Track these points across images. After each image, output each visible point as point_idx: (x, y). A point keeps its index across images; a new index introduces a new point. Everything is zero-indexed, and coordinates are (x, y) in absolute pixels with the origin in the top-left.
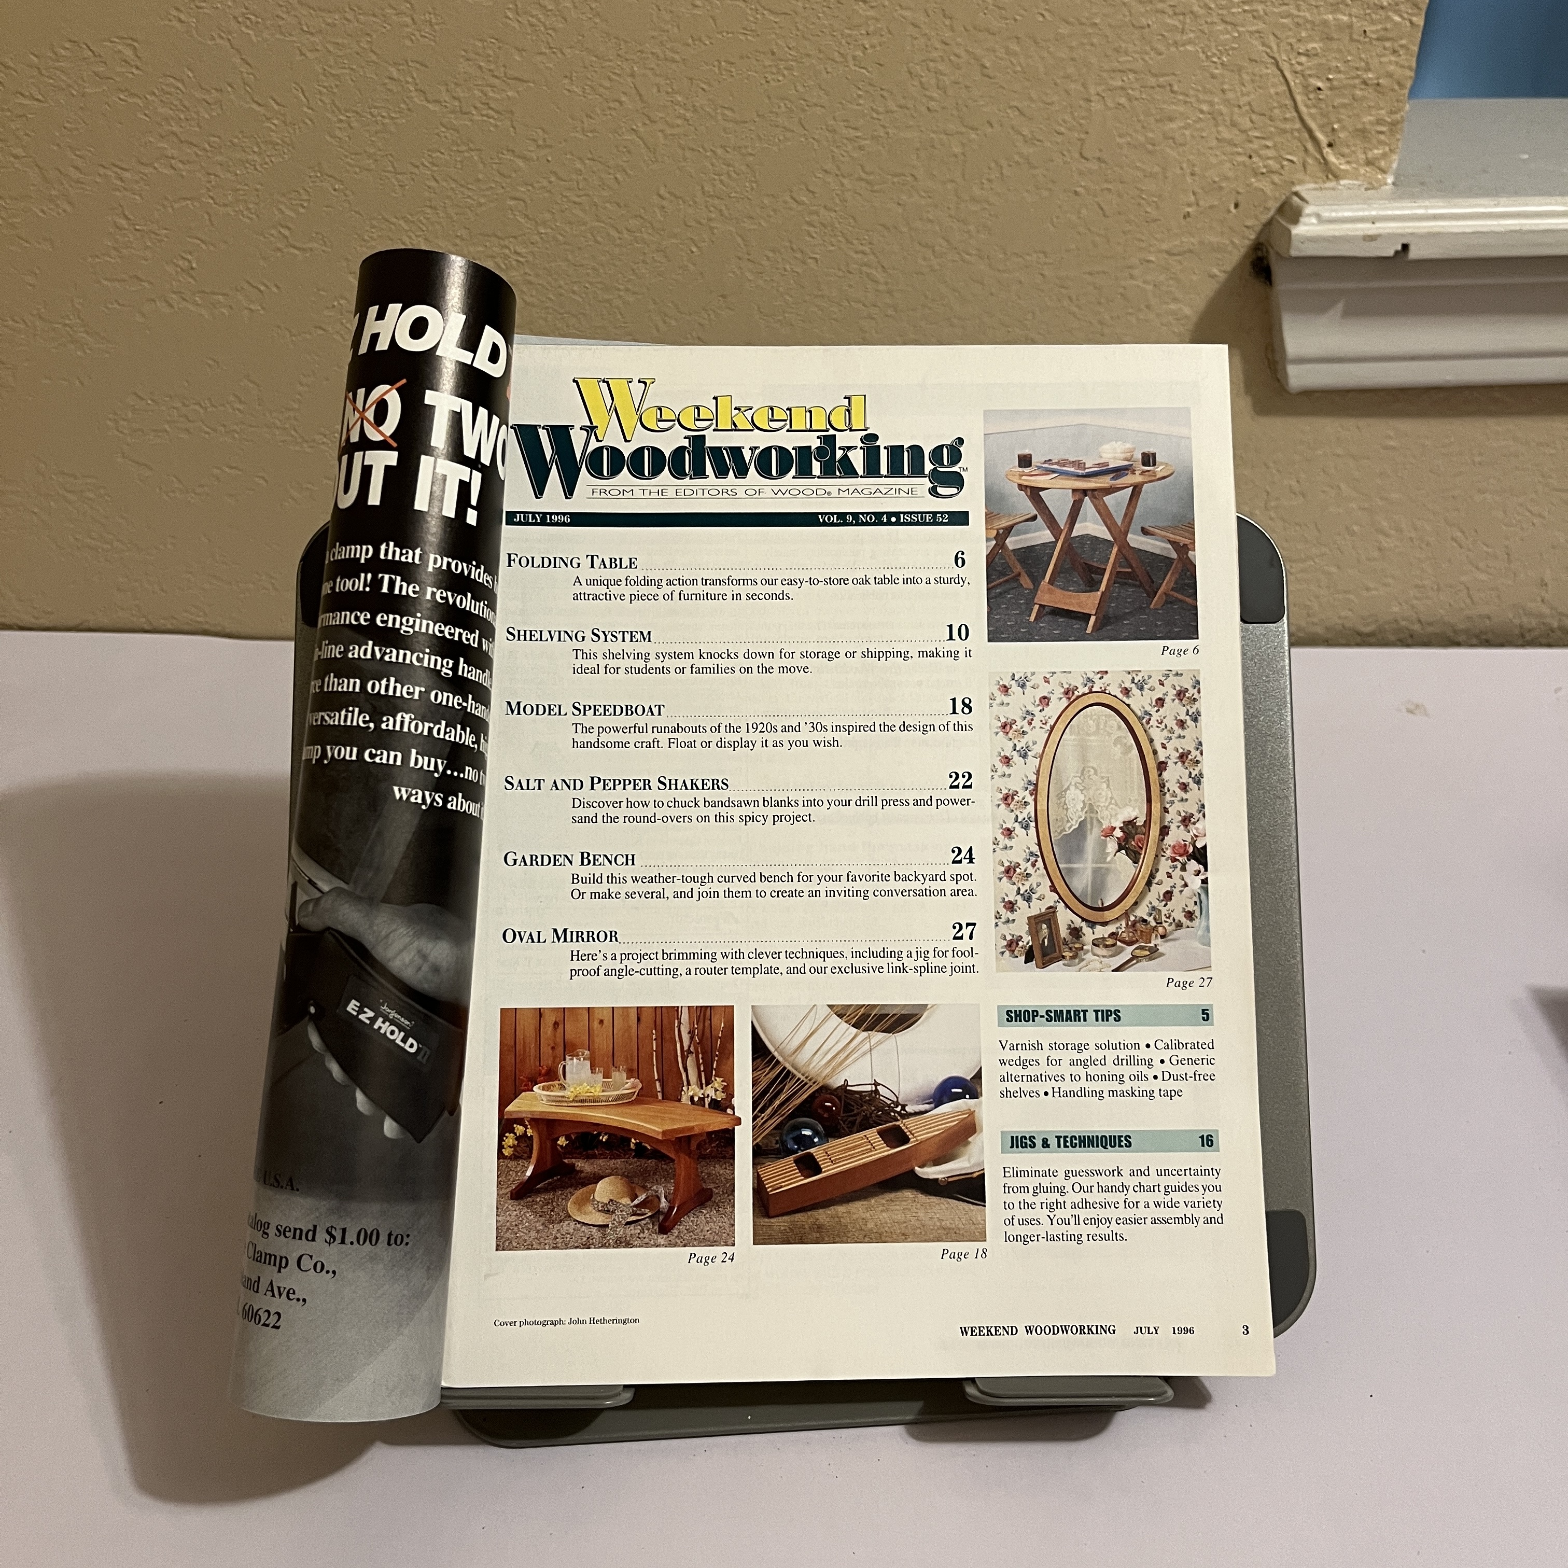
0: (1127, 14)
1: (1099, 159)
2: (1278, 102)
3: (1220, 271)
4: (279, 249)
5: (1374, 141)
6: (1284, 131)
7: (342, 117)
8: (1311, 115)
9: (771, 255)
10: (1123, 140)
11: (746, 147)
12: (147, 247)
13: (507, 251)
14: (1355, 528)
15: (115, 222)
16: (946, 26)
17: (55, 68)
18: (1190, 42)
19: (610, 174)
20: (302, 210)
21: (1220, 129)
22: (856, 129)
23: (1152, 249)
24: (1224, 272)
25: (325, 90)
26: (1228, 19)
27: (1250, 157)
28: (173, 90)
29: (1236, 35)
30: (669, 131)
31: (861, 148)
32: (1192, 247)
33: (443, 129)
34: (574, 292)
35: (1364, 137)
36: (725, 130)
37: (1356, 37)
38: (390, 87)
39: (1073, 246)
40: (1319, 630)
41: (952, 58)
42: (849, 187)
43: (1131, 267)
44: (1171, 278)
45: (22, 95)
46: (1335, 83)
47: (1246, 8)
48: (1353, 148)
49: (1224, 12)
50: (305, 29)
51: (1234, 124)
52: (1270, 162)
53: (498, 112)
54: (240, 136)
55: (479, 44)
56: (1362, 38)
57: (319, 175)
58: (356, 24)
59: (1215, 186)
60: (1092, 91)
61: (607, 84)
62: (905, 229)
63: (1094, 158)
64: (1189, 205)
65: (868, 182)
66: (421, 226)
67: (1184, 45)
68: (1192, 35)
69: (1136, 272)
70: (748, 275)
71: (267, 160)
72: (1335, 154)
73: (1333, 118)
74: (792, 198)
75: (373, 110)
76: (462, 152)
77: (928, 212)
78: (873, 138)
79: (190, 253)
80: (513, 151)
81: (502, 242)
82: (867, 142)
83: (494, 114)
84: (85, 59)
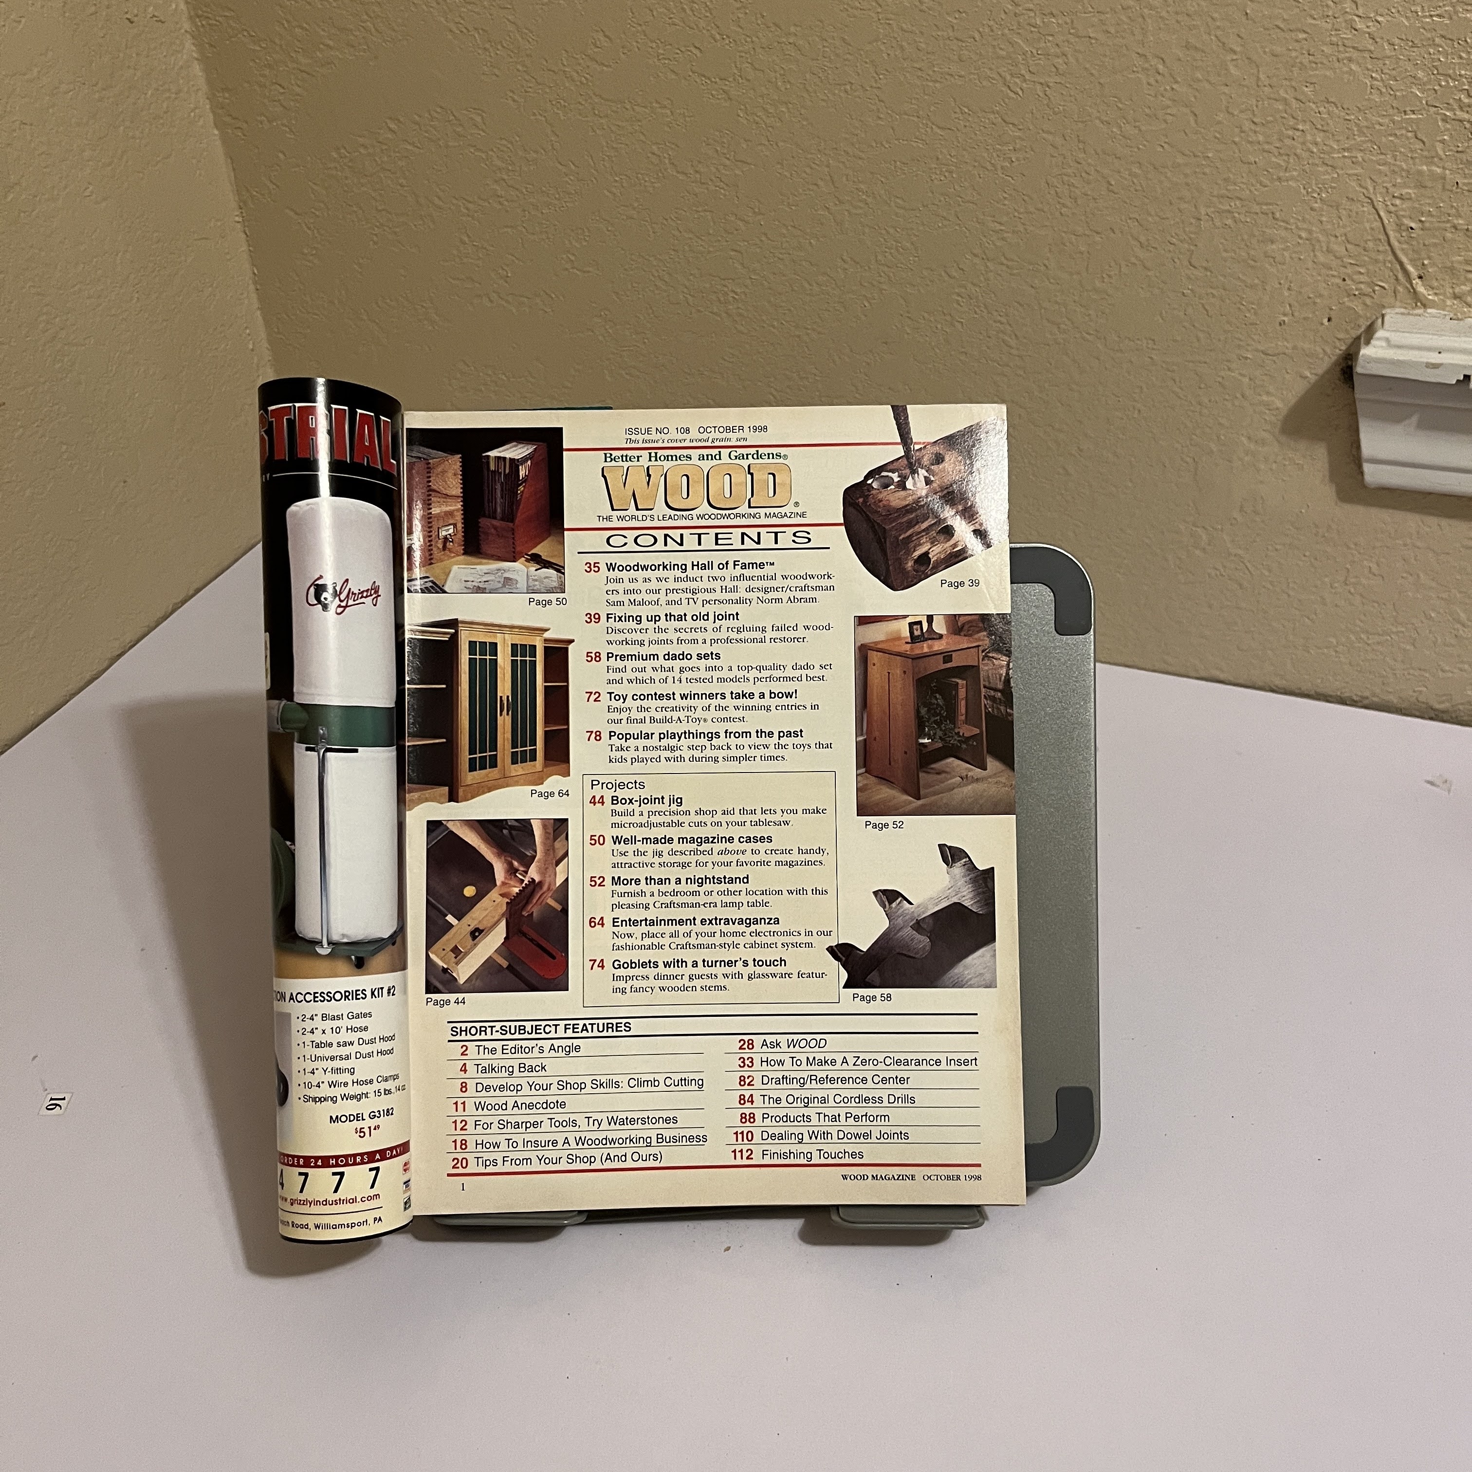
0: (1237, 151)
1: (1206, 269)
2: (1372, 236)
3: (1311, 374)
4: (567, 269)
5: (1462, 278)
6: (1377, 261)
7: (617, 179)
8: (1403, 250)
9: (926, 315)
10: (1229, 254)
11: (912, 229)
12: (479, 259)
13: (726, 289)
14: (1433, 615)
15: (460, 238)
16: (1079, 149)
17: (431, 126)
18: (1292, 178)
19: (806, 239)
20: (585, 244)
21: (1318, 254)
22: (1000, 223)
23: (1249, 348)
24: (1316, 374)
25: (607, 158)
26: (1329, 163)
27: (1344, 280)
28: (505, 149)
29: (1336, 176)
30: (854, 211)
31: (1003, 239)
32: (1287, 351)
33: (687, 194)
34: (773, 326)
35: (1453, 274)
36: (896, 214)
37: (1448, 187)
38: (653, 160)
39: (1179, 338)
40: (1394, 699)
41: (1084, 174)
42: (992, 268)
43: (1228, 361)
44: (1266, 374)
45: (409, 143)
46: (1427, 225)
47: (1346, 154)
48: (1441, 282)
49: (1326, 156)
50: (597, 112)
51: (1329, 251)
52: (1362, 286)
53: (727, 185)
54: (547, 185)
55: (717, 133)
56: (1454, 188)
57: (598, 218)
58: (632, 113)
59: (1309, 301)
60: (1203, 212)
61: (808, 170)
62: (1036, 308)
63: (1202, 267)
64: (1285, 315)
65: (1008, 267)
67: (1287, 181)
68: (1295, 173)
69: (1233, 366)
70: (906, 328)
71: (564, 204)
72: (1423, 285)
73: (1423, 254)
74: (945, 272)
76: (697, 211)
77: (1056, 296)
78: (1014, 232)
79: (507, 265)
80: (736, 215)
81: (723, 283)
82: (1010, 235)
83: (724, 186)
84: (449, 121)
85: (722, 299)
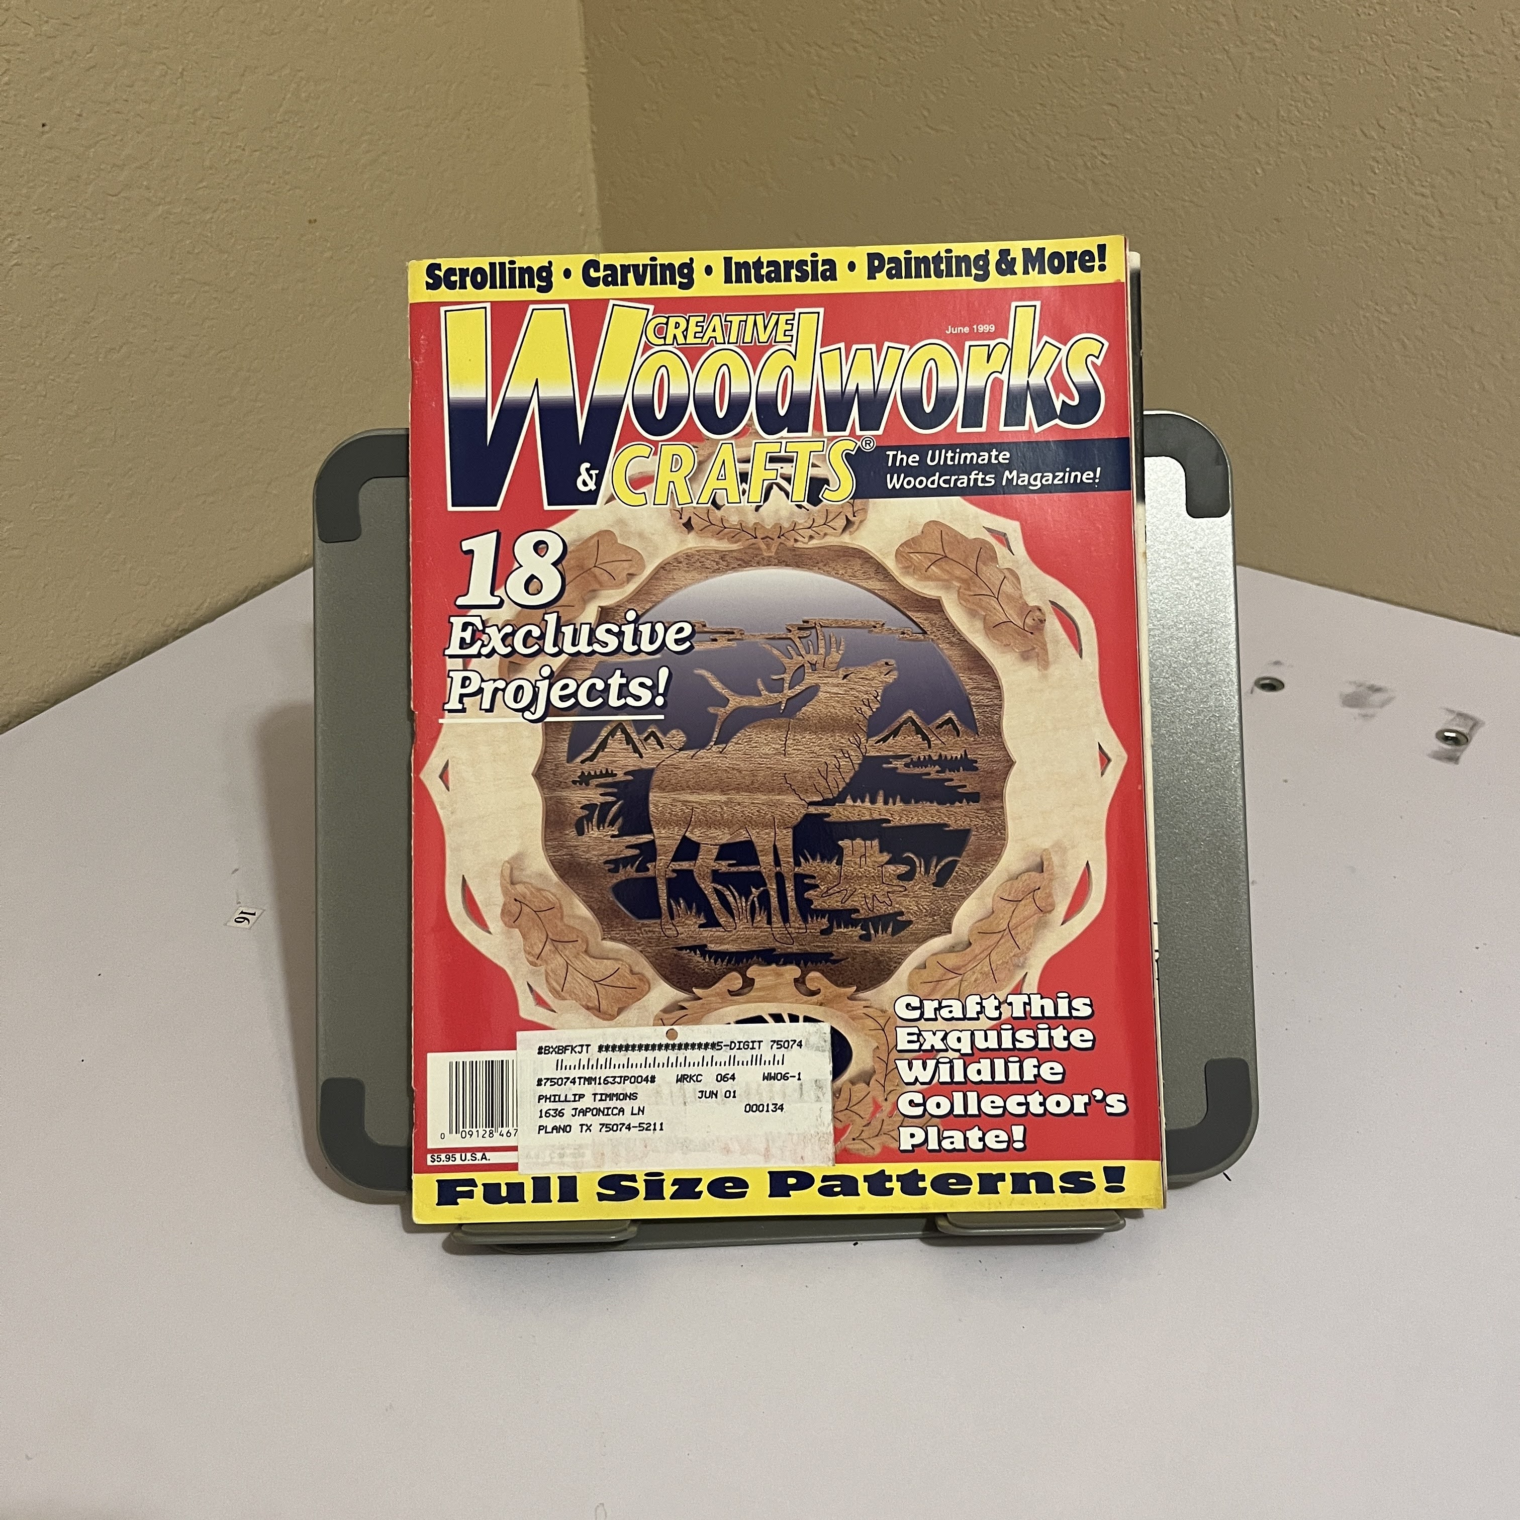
4: (918, 128)
7: (987, 18)
11: (1327, 77)
12: (826, 114)
13: (1094, 152)
15: (808, 91)
19: (1197, 90)
22: (1438, 69)
30: (1257, 54)
31: (1440, 89)
33: (1064, 35)
34: (1144, 197)
36: (1309, 57)
42: (1421, 127)
53: (1112, 24)
54: (908, 28)
57: (959, 66)
62: (1470, 176)
65: (1441, 125)
66: (1030, 120)
70: (1304, 201)
71: (923, 50)
74: (1362, 131)
75: (1013, 14)
76: (1075, 57)
77: (1498, 161)
78: (1453, 80)
79: (853, 122)
80: (1117, 61)
81: (1093, 143)
82: (1447, 83)
83: (1109, 27)
85: (1089, 164)
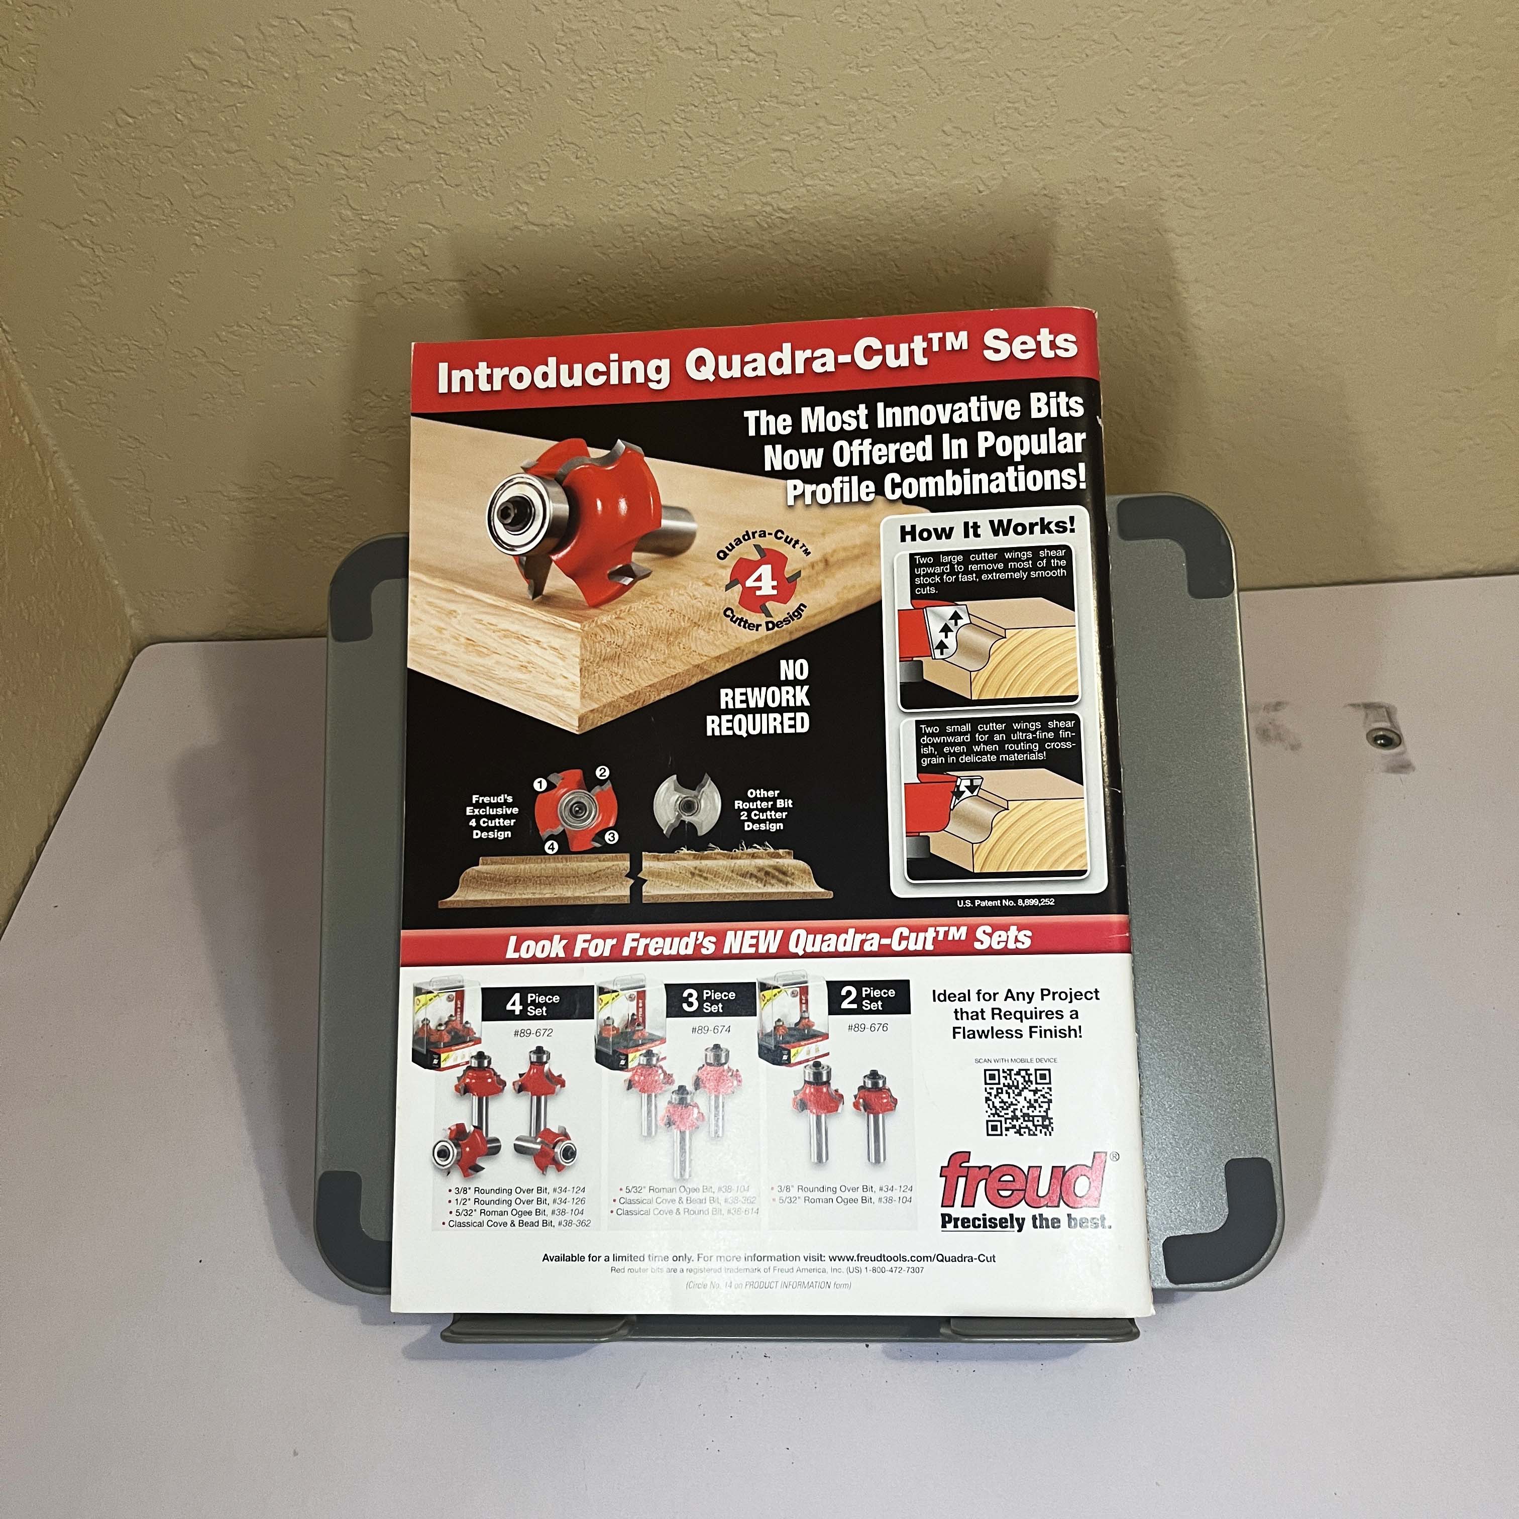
4: (516, 227)
7: (584, 77)
9: (1070, 187)
11: (1047, 68)
13: (768, 209)
15: (340, 214)
19: (888, 112)
20: (541, 183)
25: (564, 48)
28: (395, 64)
31: (1183, 56)
33: (698, 80)
34: (844, 247)
38: (639, 38)
42: (1167, 102)
45: (232, 84)
53: (759, 55)
54: (471, 108)
57: (559, 143)
61: (887, 9)
65: (1190, 95)
66: (673, 189)
71: (502, 131)
74: (1099, 121)
75: (619, 65)
79: (421, 239)
80: (776, 97)
81: (764, 200)
83: (756, 56)
84: (295, 36)
